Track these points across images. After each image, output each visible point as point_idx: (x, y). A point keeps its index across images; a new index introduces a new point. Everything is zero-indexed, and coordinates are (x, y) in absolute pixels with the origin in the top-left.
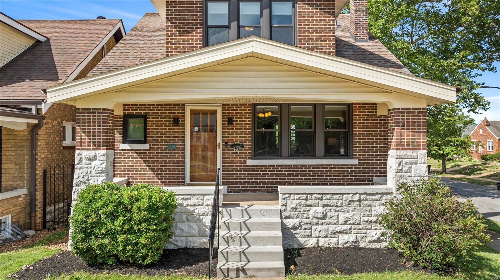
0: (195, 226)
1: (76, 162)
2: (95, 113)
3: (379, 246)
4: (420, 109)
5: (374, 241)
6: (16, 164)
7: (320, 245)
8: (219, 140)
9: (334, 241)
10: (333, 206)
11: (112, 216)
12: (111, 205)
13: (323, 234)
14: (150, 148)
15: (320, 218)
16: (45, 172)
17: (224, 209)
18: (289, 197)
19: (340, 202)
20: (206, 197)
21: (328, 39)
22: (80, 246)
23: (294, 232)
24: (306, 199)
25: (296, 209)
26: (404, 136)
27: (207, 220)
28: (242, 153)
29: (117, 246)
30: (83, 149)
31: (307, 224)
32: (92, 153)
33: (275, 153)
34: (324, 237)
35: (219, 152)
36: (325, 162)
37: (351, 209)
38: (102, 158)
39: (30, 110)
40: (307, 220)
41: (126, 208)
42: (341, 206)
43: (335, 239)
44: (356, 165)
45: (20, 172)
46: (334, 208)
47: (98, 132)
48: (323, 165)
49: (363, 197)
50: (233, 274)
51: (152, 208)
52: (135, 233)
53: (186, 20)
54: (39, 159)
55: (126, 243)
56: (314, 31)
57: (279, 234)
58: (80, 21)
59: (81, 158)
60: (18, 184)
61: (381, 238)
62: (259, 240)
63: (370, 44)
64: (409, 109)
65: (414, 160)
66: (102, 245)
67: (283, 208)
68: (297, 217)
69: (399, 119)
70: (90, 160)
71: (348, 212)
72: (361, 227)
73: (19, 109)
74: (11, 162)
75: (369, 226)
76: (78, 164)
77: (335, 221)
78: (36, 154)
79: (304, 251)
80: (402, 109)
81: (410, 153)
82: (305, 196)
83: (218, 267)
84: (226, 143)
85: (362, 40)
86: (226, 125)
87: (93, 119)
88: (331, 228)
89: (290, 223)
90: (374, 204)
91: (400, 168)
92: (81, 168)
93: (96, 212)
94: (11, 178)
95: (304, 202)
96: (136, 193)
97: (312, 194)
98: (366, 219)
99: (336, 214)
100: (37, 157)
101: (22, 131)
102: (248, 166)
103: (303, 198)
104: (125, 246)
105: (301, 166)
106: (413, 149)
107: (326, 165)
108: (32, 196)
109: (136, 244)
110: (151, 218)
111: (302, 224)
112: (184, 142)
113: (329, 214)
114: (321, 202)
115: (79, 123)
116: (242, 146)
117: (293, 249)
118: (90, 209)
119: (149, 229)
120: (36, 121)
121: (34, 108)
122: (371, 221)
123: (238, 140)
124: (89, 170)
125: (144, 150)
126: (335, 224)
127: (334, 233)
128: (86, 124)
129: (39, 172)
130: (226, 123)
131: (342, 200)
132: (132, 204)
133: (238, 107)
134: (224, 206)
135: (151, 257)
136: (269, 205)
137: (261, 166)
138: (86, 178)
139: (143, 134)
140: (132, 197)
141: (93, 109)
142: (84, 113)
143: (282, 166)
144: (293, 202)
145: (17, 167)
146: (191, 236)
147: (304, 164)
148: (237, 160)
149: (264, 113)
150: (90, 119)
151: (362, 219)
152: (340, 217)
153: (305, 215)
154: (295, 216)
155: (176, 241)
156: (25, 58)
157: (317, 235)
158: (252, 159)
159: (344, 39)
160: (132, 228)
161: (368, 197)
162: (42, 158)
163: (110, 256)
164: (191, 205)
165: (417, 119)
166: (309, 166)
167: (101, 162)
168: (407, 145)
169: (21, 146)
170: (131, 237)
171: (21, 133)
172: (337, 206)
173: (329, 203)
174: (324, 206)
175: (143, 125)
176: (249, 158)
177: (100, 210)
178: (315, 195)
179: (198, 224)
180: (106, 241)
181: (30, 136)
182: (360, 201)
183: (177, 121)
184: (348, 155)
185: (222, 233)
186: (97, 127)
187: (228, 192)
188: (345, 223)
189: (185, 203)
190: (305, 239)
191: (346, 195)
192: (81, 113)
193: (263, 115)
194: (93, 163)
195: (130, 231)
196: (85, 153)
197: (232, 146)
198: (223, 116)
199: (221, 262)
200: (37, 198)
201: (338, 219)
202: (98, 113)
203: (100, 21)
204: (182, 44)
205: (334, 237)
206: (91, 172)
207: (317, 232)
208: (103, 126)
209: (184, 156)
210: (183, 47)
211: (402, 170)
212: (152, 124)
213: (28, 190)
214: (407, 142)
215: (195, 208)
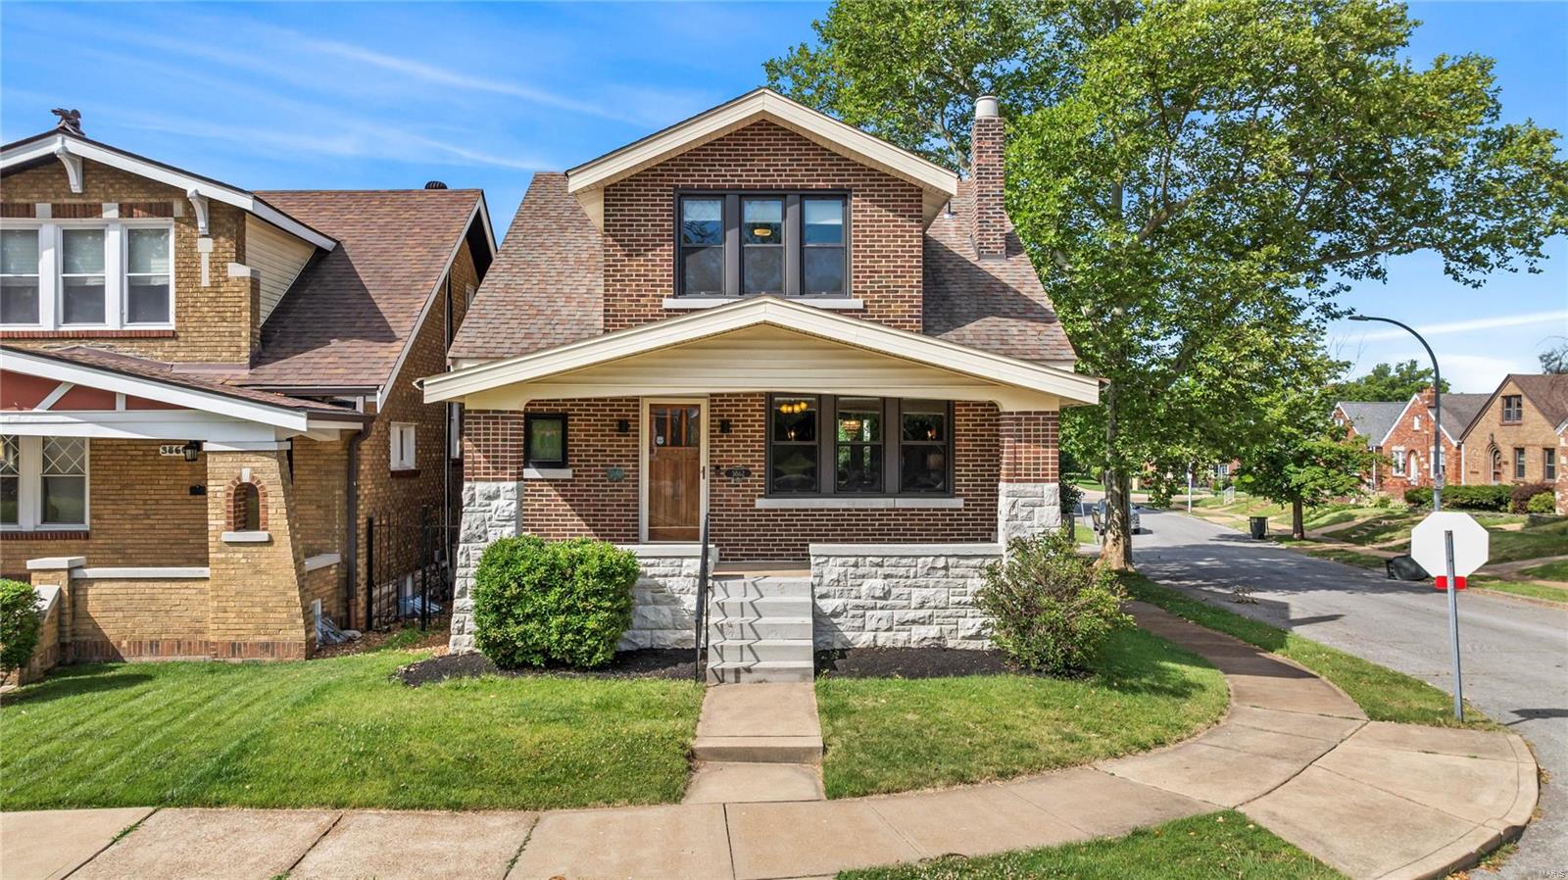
0: (665, 610)
1: (465, 502)
2: (497, 418)
3: (980, 647)
4: (1048, 413)
5: (971, 637)
6: (319, 507)
7: (880, 643)
8: (704, 461)
9: (902, 636)
10: (901, 577)
11: (543, 587)
12: (542, 569)
13: (884, 625)
14: (574, 476)
15: (880, 598)
16: (370, 521)
17: (716, 583)
18: (827, 561)
19: (913, 570)
20: (686, 562)
21: (908, 272)
22: (493, 633)
23: (835, 621)
24: (856, 565)
25: (838, 581)
26: (1020, 458)
27: (690, 602)
28: (748, 486)
29: (550, 635)
30: (476, 480)
31: (857, 607)
32: (493, 486)
33: (809, 486)
34: (886, 631)
35: (704, 485)
36: (902, 503)
37: (931, 582)
38: (509, 495)
39: (353, 405)
40: (857, 602)
41: (563, 574)
42: (915, 577)
43: (905, 634)
44: (960, 510)
45: (326, 521)
46: (902, 580)
47: (503, 451)
48: (898, 510)
49: (951, 561)
50: (730, 677)
51: (605, 574)
52: (578, 613)
53: (643, 235)
54: (362, 497)
55: (564, 630)
56: (883, 257)
57: (809, 620)
58: (391, 195)
59: (474, 495)
60: (322, 544)
61: (983, 632)
62: (773, 628)
63: (1007, 265)
64: (1030, 413)
65: (1037, 500)
66: (525, 632)
67: (817, 580)
68: (841, 597)
69: (1012, 430)
70: (489, 498)
71: (927, 587)
72: (948, 612)
73: (330, 403)
74: (311, 502)
75: (962, 612)
76: (468, 505)
77: (905, 603)
78: (358, 487)
79: (850, 652)
80: (1017, 413)
81: (1030, 487)
82: (853, 559)
83: (709, 667)
84: (718, 467)
85: (992, 255)
86: (717, 433)
87: (494, 429)
88: (898, 615)
89: (827, 606)
90: (971, 574)
91: (1013, 513)
92: (473, 512)
93: (518, 580)
94: (310, 532)
95: (851, 570)
96: (579, 550)
97: (865, 557)
98: (957, 599)
99: (907, 590)
100: (359, 492)
101: (330, 443)
102: (758, 510)
103: (851, 563)
104: (562, 634)
105: (857, 510)
106: (1035, 481)
107: (904, 510)
108: (348, 568)
109: (579, 631)
110: (603, 589)
111: (848, 608)
112: (637, 466)
113: (895, 592)
114: (880, 571)
115: (470, 435)
116: (748, 473)
117: (834, 650)
118: (507, 574)
119: (600, 608)
120: (359, 426)
121: (359, 401)
122: (965, 604)
123: (739, 461)
124: (487, 515)
125: (563, 480)
126: (904, 607)
127: (903, 624)
128: (482, 437)
129: (362, 521)
130: (718, 429)
131: (916, 566)
132: (573, 567)
133: (740, 401)
134: (715, 578)
135: (603, 652)
136: (793, 576)
137: (782, 510)
138: (483, 528)
139: (560, 451)
140: (573, 556)
141: (494, 411)
142: (479, 418)
143: (822, 510)
144: (832, 571)
145: (322, 512)
146: (661, 629)
147: (863, 507)
148: (738, 501)
149: (791, 404)
150: (489, 429)
151: (951, 598)
152: (914, 596)
153: (854, 593)
154: (837, 594)
155: (635, 636)
156: (306, 292)
157: (874, 628)
158: (765, 497)
159: (956, 251)
160: (574, 605)
161: (961, 562)
162: (366, 496)
163: (535, 652)
164: (659, 576)
165: (1043, 430)
166: (872, 510)
167: (508, 502)
168: (1026, 475)
169: (328, 473)
170: (574, 619)
171: (329, 448)
172: (908, 577)
173: (895, 573)
174: (886, 577)
175: (560, 432)
176: (760, 496)
177: (524, 576)
178: (871, 559)
179: (673, 607)
180: (532, 626)
181: (346, 452)
182: (946, 568)
183: (625, 427)
184: (947, 492)
185: (712, 620)
186: (500, 443)
187: (721, 559)
188: (922, 606)
189: (650, 571)
190: (853, 634)
191: (923, 559)
192: (473, 418)
193: (790, 409)
194: (495, 503)
195: (569, 610)
196: (481, 487)
197: (729, 473)
198: (712, 416)
199: (713, 662)
200: (359, 570)
201: (909, 598)
202: (503, 418)
203: (435, 193)
204: (634, 280)
205: (903, 630)
206: (490, 519)
207: (874, 621)
208: (511, 440)
209: (638, 491)
210: (637, 285)
211: (1016, 515)
212: (579, 430)
213: (342, 556)
214: (1026, 469)
215: (667, 579)
